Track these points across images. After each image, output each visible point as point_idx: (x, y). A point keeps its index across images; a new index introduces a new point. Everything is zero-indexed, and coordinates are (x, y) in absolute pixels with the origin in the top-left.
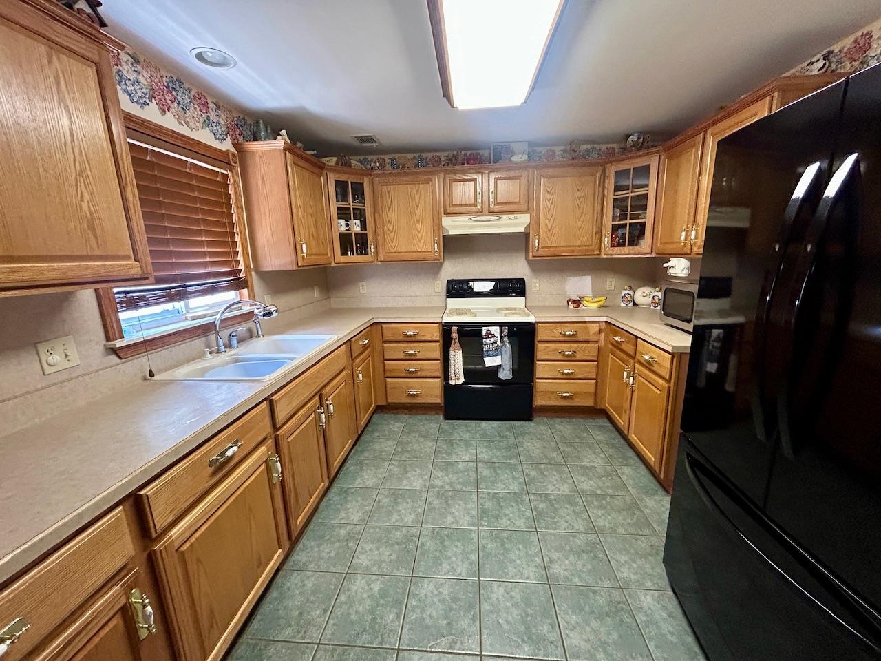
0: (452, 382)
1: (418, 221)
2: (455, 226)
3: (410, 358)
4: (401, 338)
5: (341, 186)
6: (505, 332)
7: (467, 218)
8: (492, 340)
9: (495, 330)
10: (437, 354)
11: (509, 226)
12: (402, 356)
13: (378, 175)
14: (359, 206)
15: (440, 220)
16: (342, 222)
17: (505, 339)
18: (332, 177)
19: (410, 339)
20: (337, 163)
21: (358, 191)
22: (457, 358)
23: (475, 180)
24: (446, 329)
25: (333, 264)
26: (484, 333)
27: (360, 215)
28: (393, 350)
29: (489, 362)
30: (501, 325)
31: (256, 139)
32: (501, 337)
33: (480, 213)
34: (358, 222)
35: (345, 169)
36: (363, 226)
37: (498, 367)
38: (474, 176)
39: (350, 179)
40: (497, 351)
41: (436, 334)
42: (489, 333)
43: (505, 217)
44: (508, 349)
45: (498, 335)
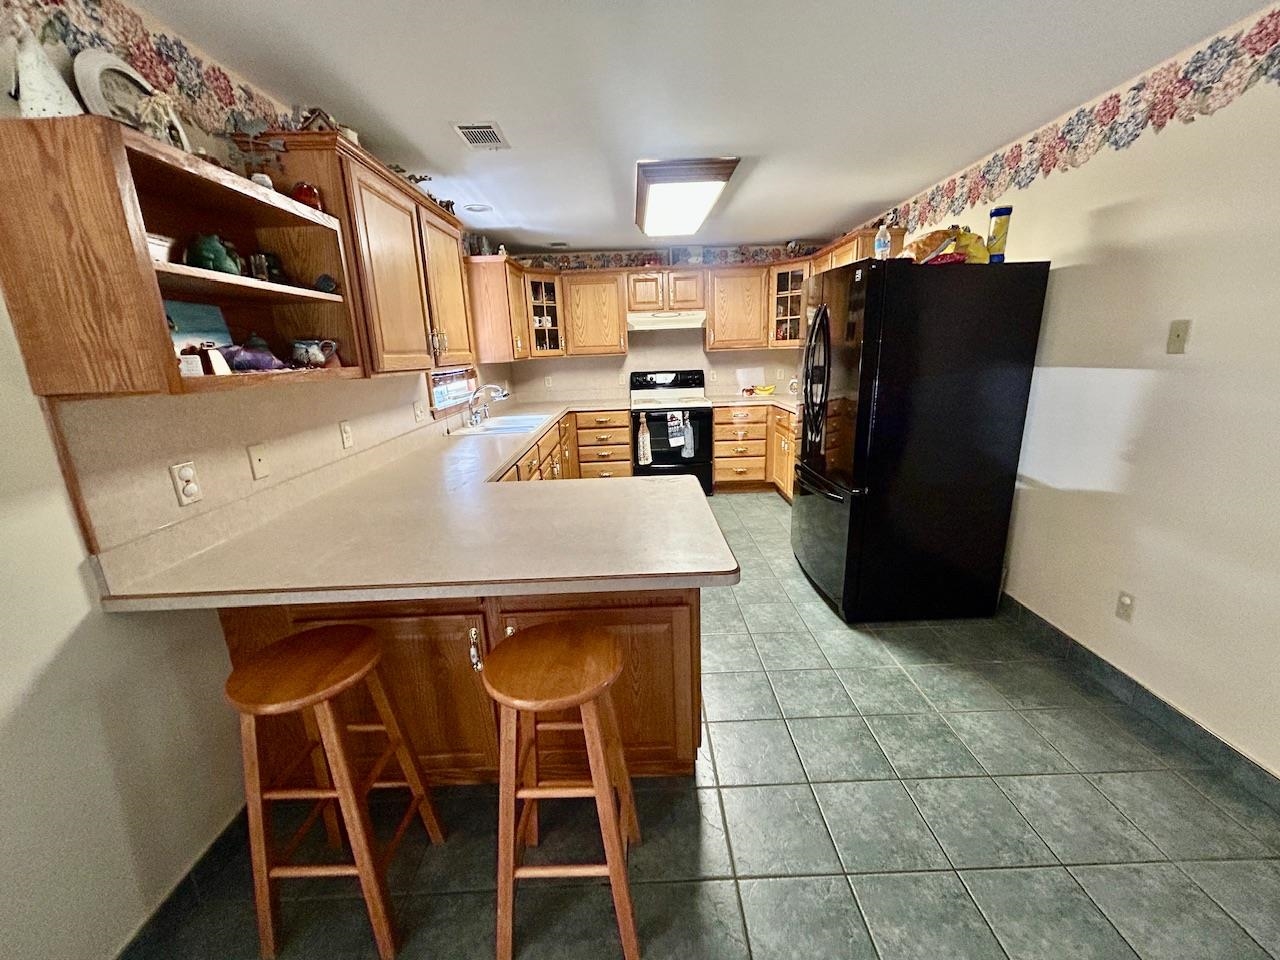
0: (641, 463)
1: (605, 317)
2: (641, 322)
3: (603, 443)
4: (594, 425)
5: (536, 287)
6: (687, 415)
7: (649, 314)
8: (676, 423)
9: (679, 415)
10: (627, 438)
11: (687, 321)
12: (594, 441)
13: (566, 275)
14: (551, 303)
15: (625, 319)
16: (537, 318)
17: (687, 422)
18: (529, 278)
19: (601, 425)
20: (532, 266)
21: (550, 289)
22: (645, 438)
23: (655, 280)
24: (635, 415)
25: (530, 358)
26: (669, 417)
27: (552, 311)
28: (587, 437)
29: (674, 442)
30: (683, 410)
31: (479, 254)
32: (684, 420)
33: (662, 309)
34: (549, 318)
35: (539, 270)
36: (554, 322)
37: (681, 448)
38: (655, 276)
39: (543, 279)
40: (681, 432)
41: (625, 419)
42: (672, 417)
43: (683, 313)
44: (689, 430)
45: (681, 418)
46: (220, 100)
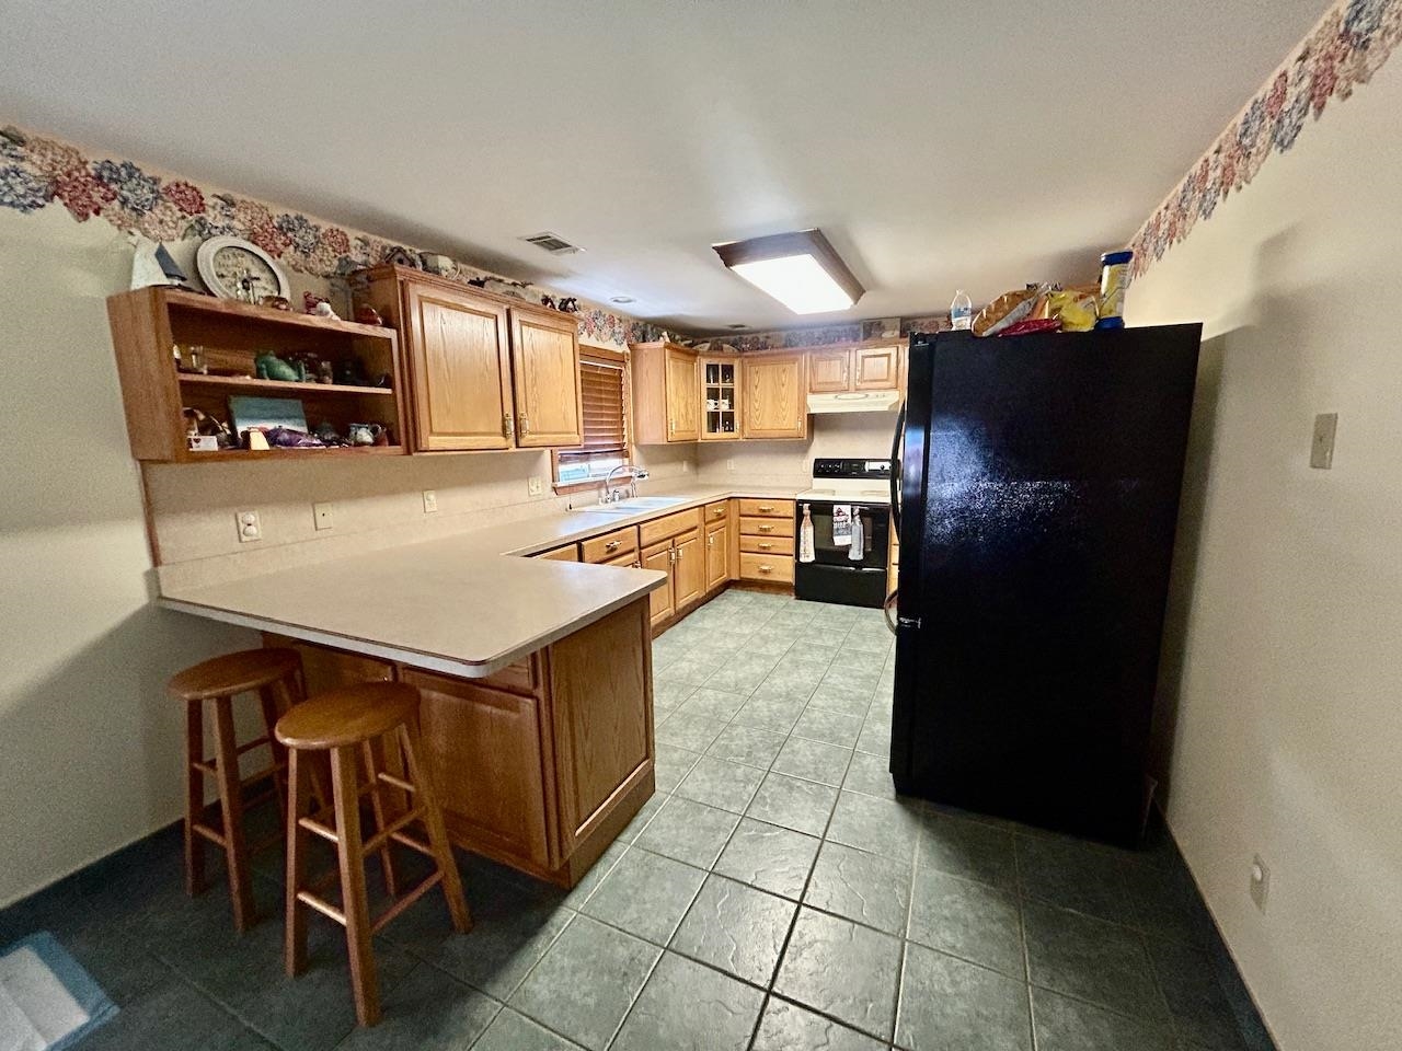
0: (802, 560)
1: (783, 400)
2: (820, 404)
3: (764, 533)
4: (756, 513)
5: (712, 369)
6: (857, 511)
7: (831, 396)
8: (843, 518)
9: (846, 509)
10: (791, 531)
11: (876, 404)
12: (756, 531)
13: (746, 357)
14: (728, 385)
15: (805, 398)
16: (712, 402)
17: (857, 518)
18: (704, 362)
19: (764, 514)
20: (710, 349)
21: (728, 371)
22: (808, 532)
23: (842, 358)
24: (799, 504)
25: (700, 441)
26: (835, 511)
27: (729, 394)
28: (751, 525)
29: (839, 541)
30: (853, 504)
31: (644, 341)
32: (853, 516)
33: (846, 391)
34: (727, 401)
35: (717, 353)
36: (731, 406)
37: (848, 547)
38: (841, 354)
39: (720, 362)
40: (848, 530)
41: (790, 510)
42: (839, 512)
43: (871, 394)
44: (858, 526)
45: (849, 513)
46: (334, 251)
